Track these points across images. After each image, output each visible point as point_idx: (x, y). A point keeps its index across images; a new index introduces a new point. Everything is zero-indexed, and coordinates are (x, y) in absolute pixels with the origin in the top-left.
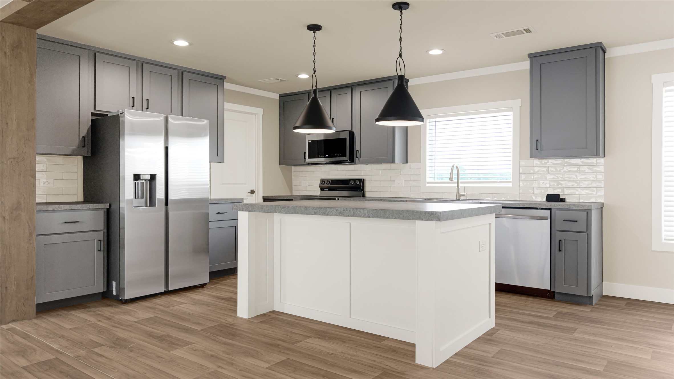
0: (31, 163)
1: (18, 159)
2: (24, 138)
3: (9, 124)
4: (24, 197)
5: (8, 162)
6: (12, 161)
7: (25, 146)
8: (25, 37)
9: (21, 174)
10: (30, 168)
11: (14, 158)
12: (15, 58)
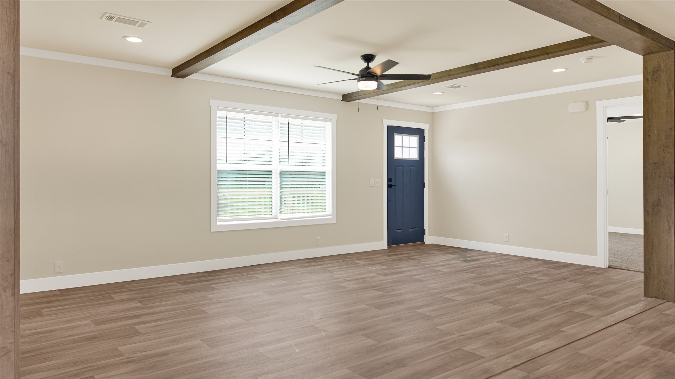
0: (669, 166)
1: (658, 164)
2: (664, 146)
3: (651, 136)
4: (664, 196)
5: (651, 167)
6: (654, 166)
7: (664, 153)
8: (664, 60)
9: (661, 176)
10: (669, 170)
11: (655, 163)
12: (655, 80)
